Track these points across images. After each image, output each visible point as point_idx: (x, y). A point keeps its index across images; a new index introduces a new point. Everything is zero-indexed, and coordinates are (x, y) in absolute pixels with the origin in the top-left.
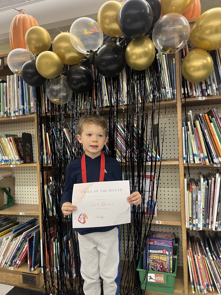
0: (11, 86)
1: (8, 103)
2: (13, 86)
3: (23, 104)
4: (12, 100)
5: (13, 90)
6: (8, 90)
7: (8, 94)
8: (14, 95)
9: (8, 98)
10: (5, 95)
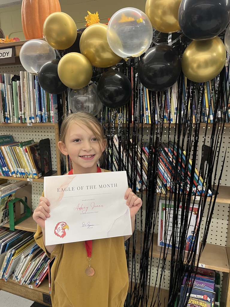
0: (26, 86)
1: (22, 106)
2: (28, 86)
3: (41, 110)
4: (26, 103)
5: (29, 91)
6: (21, 91)
7: (22, 94)
8: (29, 97)
9: (22, 100)
10: (18, 96)
